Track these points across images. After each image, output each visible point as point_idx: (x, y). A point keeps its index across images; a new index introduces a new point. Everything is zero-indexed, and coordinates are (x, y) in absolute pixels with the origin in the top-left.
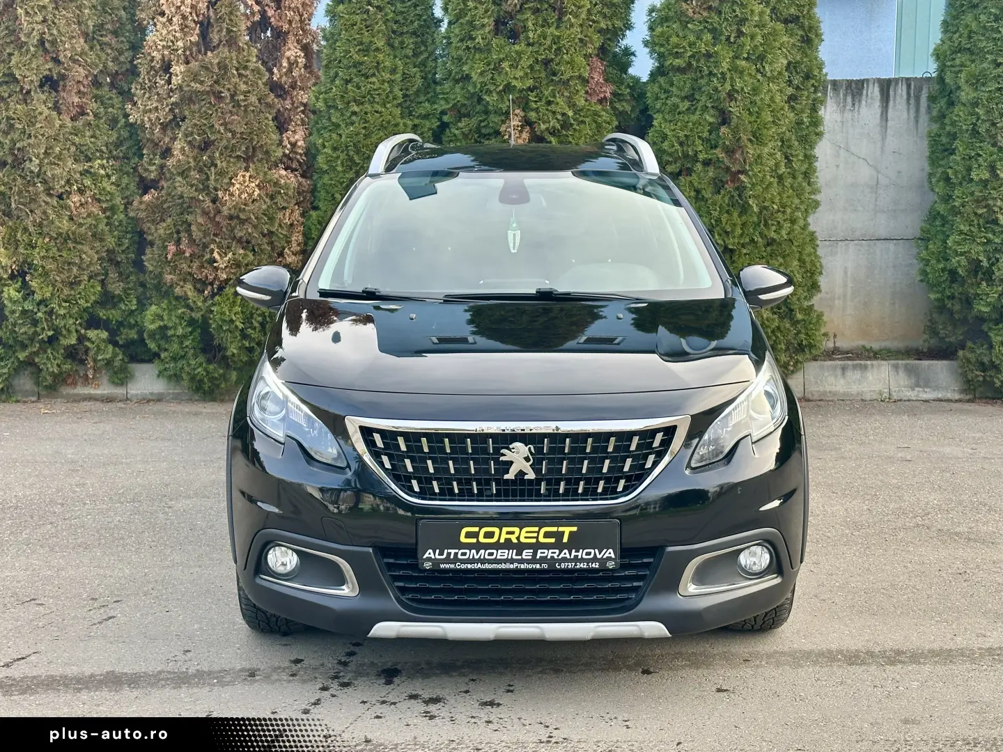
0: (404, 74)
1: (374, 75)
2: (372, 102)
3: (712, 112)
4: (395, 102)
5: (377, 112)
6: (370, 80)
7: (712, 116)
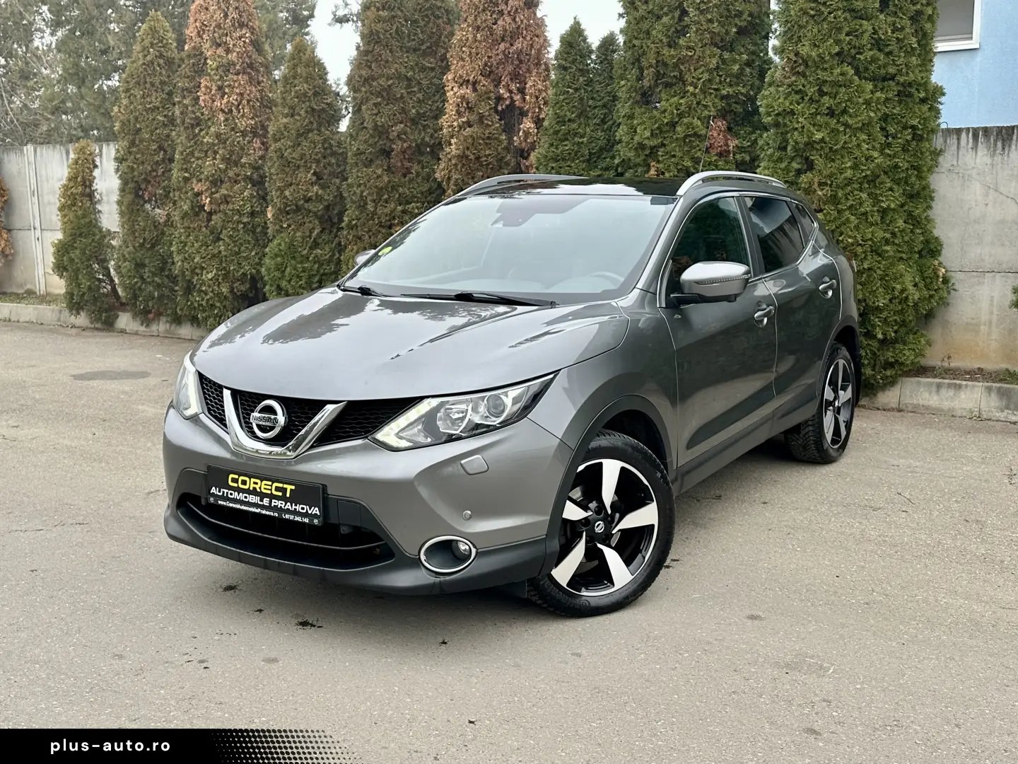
0: (591, 137)
1: (567, 139)
2: (564, 159)
3: (799, 160)
4: (581, 159)
5: (569, 166)
6: (566, 143)
7: (798, 164)
